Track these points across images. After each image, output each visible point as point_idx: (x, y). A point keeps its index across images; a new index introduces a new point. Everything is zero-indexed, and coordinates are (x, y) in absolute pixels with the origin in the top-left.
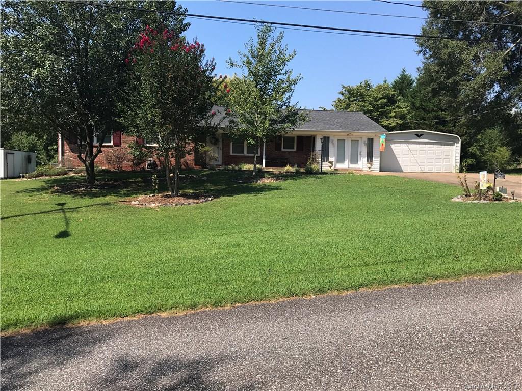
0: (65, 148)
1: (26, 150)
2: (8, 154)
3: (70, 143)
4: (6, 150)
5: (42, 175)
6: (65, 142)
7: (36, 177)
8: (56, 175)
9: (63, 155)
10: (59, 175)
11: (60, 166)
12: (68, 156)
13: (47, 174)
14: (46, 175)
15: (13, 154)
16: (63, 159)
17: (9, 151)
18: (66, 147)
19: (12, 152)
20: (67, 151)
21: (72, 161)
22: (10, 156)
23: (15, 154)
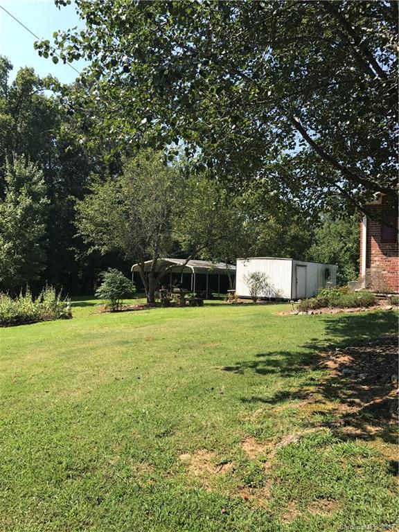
0: (373, 252)
1: (326, 262)
2: (298, 267)
3: (382, 241)
4: (295, 262)
5: (326, 306)
6: (373, 241)
7: (314, 308)
8: (354, 307)
9: (368, 266)
10: (359, 306)
11: (363, 286)
12: (378, 267)
13: (336, 302)
14: (334, 306)
15: (306, 266)
16: (368, 274)
17: (300, 263)
18: (375, 249)
19: (304, 263)
20: (377, 259)
21: (384, 278)
22: (300, 270)
23: (307, 267)
